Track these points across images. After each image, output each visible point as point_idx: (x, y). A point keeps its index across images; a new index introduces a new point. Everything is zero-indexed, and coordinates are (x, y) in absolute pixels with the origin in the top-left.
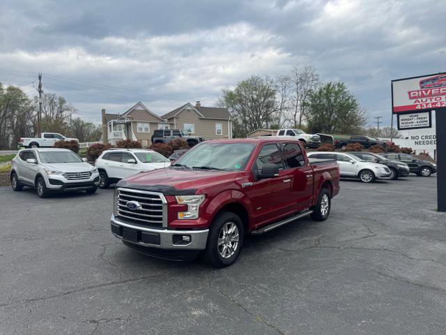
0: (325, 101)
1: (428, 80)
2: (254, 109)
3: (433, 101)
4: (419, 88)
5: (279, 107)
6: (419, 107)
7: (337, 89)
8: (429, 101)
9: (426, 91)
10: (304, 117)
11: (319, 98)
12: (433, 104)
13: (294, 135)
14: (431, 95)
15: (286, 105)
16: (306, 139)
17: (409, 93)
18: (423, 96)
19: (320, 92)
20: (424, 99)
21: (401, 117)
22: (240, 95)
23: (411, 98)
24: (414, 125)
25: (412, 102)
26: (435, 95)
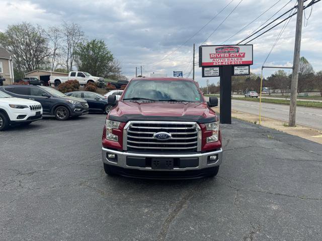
0: (91, 53)
1: (219, 48)
2: (27, 51)
3: (222, 61)
4: (215, 52)
5: (52, 53)
6: (215, 64)
7: (99, 45)
8: (219, 61)
9: (219, 55)
10: (74, 63)
11: (87, 50)
12: (221, 63)
13: (84, 77)
14: (220, 57)
15: (57, 51)
16: (94, 80)
17: (210, 55)
18: (217, 57)
19: (88, 46)
20: (217, 60)
21: (206, 69)
22: (12, 38)
23: (211, 58)
24: (212, 74)
25: (211, 61)
26: (223, 57)
